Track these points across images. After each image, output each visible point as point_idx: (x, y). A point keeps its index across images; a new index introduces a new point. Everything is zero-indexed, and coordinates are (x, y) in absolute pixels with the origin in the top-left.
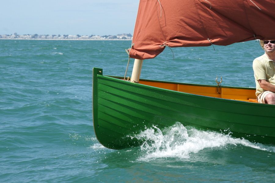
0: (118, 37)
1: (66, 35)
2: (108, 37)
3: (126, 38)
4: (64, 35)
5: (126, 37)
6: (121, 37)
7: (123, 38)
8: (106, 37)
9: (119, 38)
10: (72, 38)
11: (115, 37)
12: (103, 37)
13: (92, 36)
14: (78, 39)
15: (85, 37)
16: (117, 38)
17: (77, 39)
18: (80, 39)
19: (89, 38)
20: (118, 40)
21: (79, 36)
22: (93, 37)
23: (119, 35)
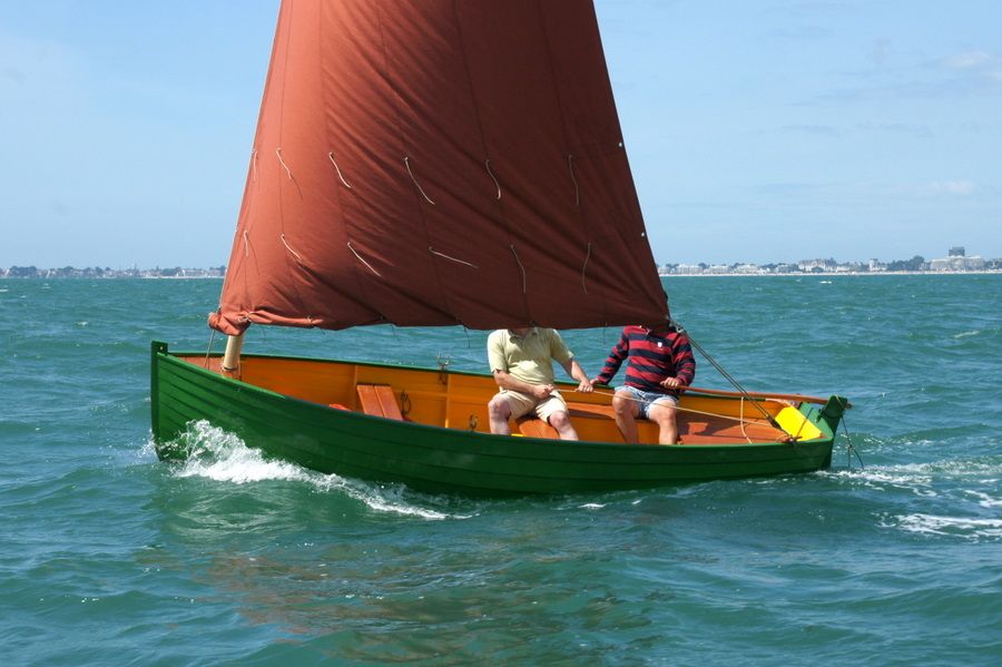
0: (801, 267)
1: (673, 264)
2: (777, 269)
3: (821, 270)
4: (668, 265)
5: (824, 267)
6: (809, 268)
7: (813, 270)
8: (772, 267)
9: (804, 271)
10: (688, 271)
11: (795, 268)
12: (764, 267)
13: (737, 265)
14: (700, 275)
15: (718, 269)
16: (799, 270)
17: (698, 272)
18: (707, 273)
19: (728, 272)
20: (802, 274)
21: (703, 266)
22: (739, 267)
23: (804, 263)
